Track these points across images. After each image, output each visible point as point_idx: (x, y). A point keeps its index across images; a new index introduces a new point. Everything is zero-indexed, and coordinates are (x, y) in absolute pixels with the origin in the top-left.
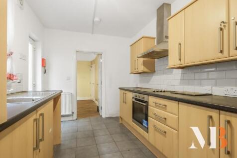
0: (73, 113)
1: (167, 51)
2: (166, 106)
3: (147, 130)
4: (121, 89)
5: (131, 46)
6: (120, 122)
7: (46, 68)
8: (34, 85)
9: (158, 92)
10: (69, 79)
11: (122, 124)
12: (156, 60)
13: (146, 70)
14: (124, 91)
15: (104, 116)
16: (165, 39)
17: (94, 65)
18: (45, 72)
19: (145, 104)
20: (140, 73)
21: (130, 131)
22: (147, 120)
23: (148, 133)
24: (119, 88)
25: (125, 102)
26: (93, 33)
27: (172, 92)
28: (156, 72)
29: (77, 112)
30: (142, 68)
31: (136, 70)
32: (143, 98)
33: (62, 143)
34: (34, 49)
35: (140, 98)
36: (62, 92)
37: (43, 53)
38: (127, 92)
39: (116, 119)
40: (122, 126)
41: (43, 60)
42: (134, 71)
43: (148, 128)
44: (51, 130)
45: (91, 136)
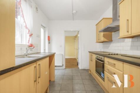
0: (63, 65)
1: (118, 26)
2: (115, 64)
3: (103, 79)
4: (90, 52)
5: (96, 25)
6: (90, 72)
7: (50, 41)
8: (45, 50)
9: (112, 54)
10: (61, 46)
11: (90, 74)
12: (113, 33)
13: (105, 40)
14: (91, 54)
15: (80, 68)
16: (118, 18)
17: (76, 39)
18: (49, 43)
19: (102, 62)
20: (102, 42)
21: (95, 79)
22: (103, 73)
23: (104, 81)
24: (89, 52)
25: (92, 61)
26: (73, 20)
27: (122, 55)
28: (113, 41)
29: (66, 65)
30: (103, 39)
31: (99, 40)
32: (101, 58)
33: (55, 80)
34: (45, 32)
35: (100, 59)
36: (55, 53)
37: (48, 34)
38: (93, 54)
39: (87, 70)
40: (90, 75)
41: (49, 37)
42: (98, 41)
43: (104, 79)
44: (46, 73)
45: (71, 79)
